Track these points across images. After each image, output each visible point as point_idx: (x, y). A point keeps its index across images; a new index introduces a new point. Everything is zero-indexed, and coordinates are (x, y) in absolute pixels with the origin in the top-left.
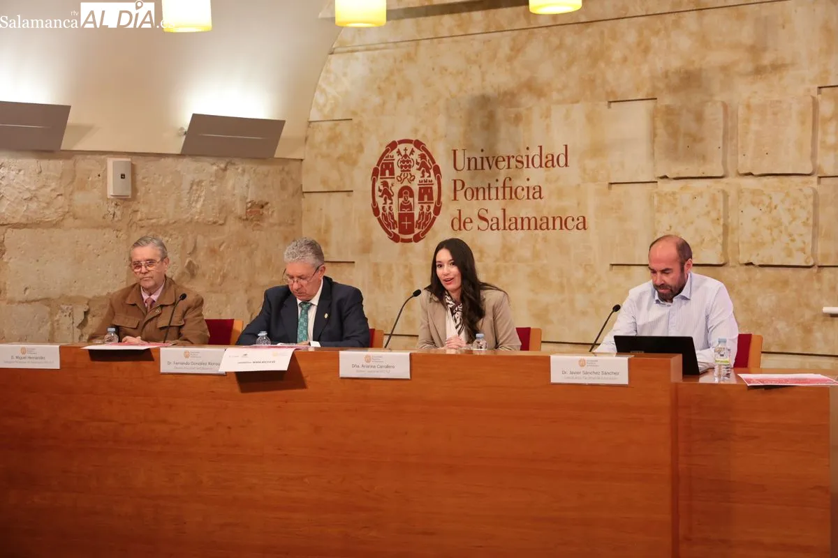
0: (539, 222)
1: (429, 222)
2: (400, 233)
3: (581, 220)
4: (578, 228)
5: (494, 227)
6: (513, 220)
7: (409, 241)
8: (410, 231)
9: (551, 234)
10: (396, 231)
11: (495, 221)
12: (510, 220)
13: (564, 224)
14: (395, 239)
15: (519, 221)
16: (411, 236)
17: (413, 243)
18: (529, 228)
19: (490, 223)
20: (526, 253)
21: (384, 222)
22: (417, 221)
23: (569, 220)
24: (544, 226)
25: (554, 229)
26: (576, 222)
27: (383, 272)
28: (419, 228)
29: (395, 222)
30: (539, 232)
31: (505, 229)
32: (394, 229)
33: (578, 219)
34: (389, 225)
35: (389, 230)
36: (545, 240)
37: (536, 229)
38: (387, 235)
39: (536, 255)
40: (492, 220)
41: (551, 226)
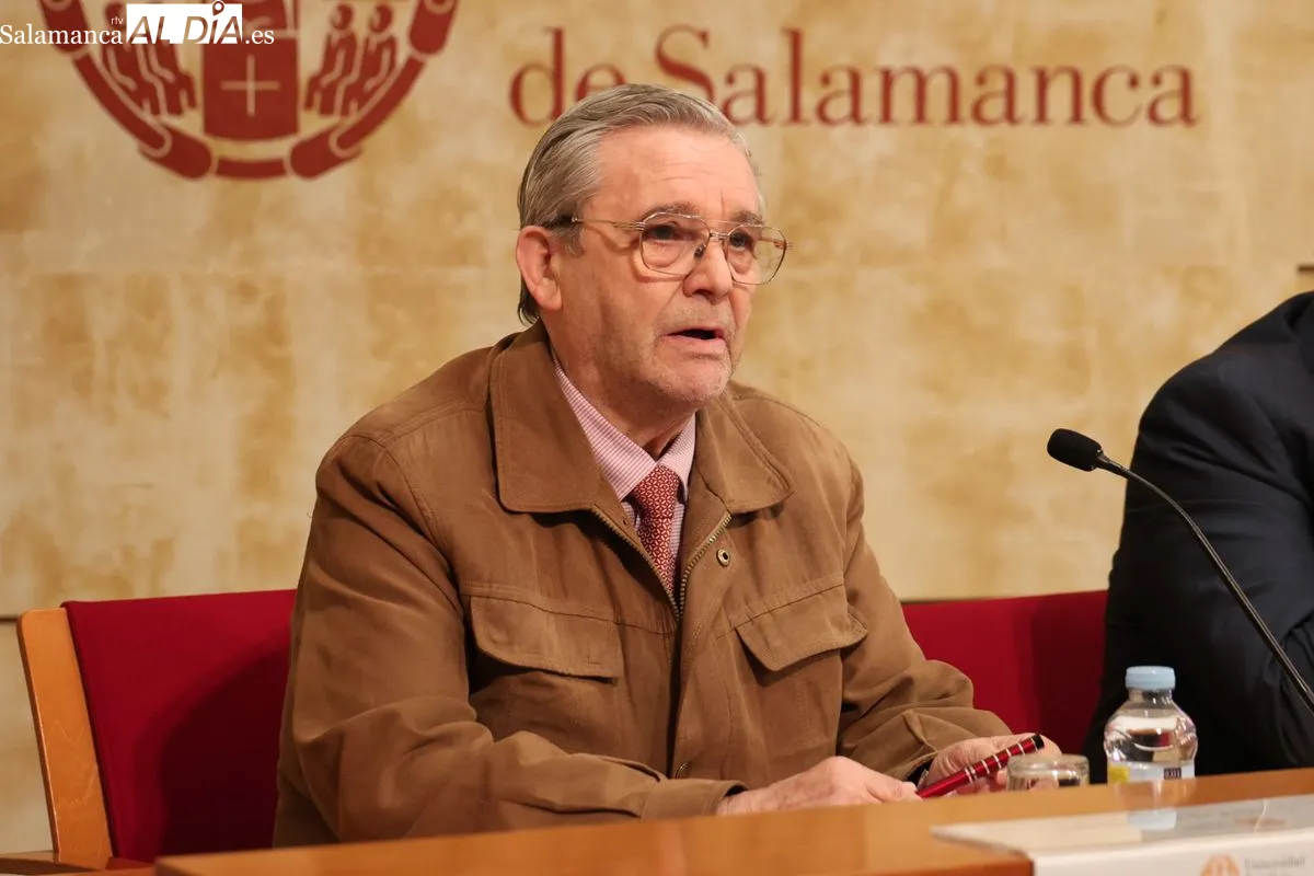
0: (969, 93)
1: (381, 85)
2: (211, 127)
3: (1171, 82)
4: (1153, 116)
5: (744, 108)
6: (842, 82)
7: (271, 169)
8: (277, 121)
9: (1028, 140)
10: (191, 123)
11: (746, 82)
12: (826, 80)
13: (1090, 99)
14: (186, 159)
15: (871, 86)
16: (280, 149)
17: (292, 183)
18: (920, 116)
19: (723, 93)
20: (905, 224)
21: (115, 79)
22: (314, 82)
23: (1116, 89)
24: (994, 108)
25: (1042, 116)
26: (1146, 94)
27: (104, 320)
28: (326, 109)
29: (184, 81)
30: (970, 133)
31: (796, 116)
32: (175, 109)
33: (1157, 81)
34: (144, 92)
35: (146, 116)
36: (998, 167)
37: (954, 117)
38: (129, 144)
39: (952, 233)
40: (730, 80)
41: (1026, 103)
